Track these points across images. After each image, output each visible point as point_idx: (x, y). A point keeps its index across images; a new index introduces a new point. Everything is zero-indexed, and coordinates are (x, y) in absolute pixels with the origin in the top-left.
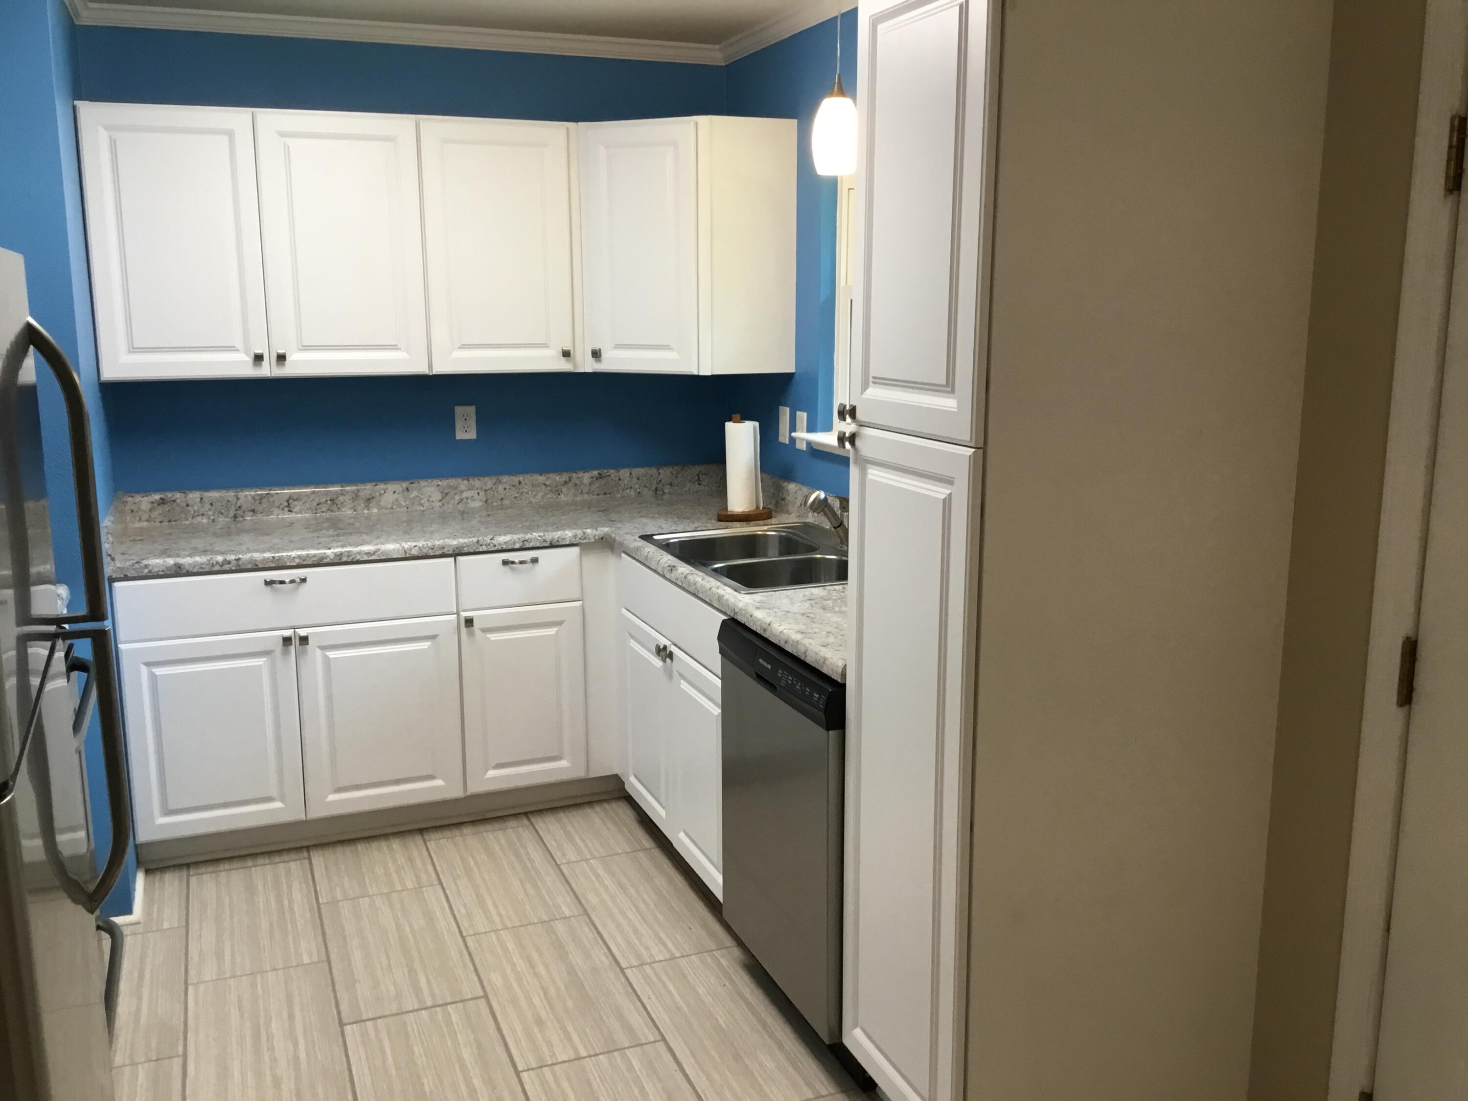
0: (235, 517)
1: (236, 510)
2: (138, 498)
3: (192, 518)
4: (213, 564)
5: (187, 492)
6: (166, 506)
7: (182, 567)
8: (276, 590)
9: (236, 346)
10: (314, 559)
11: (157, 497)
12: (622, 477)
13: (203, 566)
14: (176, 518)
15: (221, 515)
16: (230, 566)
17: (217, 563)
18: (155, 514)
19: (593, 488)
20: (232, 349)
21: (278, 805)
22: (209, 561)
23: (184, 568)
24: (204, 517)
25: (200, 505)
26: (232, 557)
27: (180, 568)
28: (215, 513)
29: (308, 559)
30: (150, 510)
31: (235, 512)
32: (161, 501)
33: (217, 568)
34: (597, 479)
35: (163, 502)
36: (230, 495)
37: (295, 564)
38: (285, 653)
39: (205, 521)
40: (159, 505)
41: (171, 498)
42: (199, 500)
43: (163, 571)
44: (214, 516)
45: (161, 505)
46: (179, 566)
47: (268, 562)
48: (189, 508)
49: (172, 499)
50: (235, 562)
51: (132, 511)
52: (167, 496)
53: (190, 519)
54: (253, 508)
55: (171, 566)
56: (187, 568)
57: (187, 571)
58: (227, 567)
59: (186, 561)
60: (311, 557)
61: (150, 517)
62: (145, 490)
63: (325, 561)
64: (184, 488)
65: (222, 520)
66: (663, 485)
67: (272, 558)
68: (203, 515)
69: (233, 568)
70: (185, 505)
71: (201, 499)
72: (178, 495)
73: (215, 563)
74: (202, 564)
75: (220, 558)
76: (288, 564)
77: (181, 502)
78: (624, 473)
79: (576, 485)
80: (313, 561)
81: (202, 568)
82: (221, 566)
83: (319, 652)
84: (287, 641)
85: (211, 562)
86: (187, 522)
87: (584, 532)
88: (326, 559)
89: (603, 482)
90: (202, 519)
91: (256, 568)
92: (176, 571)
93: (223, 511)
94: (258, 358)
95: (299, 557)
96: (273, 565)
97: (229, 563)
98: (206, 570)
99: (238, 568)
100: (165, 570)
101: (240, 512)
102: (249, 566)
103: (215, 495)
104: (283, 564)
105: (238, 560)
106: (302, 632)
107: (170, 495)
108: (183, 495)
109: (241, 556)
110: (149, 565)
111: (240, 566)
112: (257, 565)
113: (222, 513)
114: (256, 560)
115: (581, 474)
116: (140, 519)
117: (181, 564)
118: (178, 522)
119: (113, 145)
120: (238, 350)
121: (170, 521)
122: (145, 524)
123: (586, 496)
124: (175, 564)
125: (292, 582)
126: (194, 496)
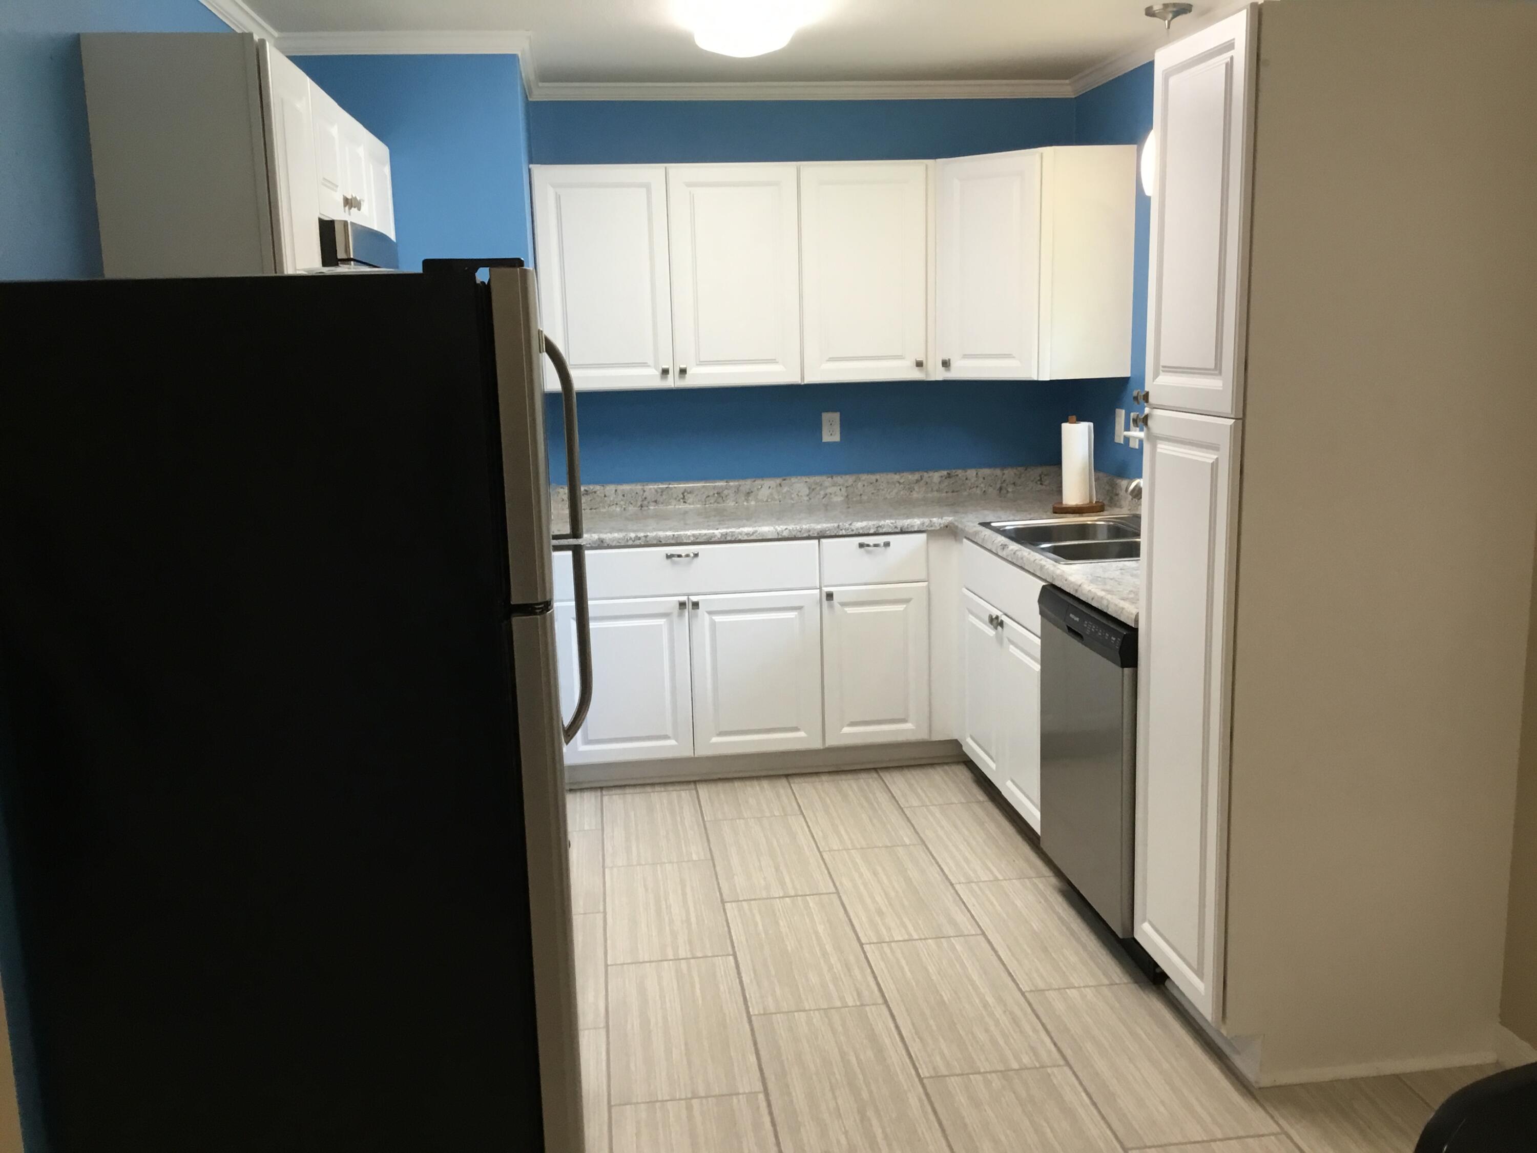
0: (642, 506)
1: (643, 501)
3: (608, 507)
4: (627, 539)
5: (605, 485)
6: (589, 496)
7: (604, 541)
8: (674, 563)
9: (648, 362)
10: (705, 537)
12: (969, 477)
13: (620, 541)
14: (596, 507)
15: (630, 505)
16: (640, 541)
17: (631, 539)
19: (942, 486)
20: (644, 365)
21: (672, 742)
22: (624, 537)
23: (605, 542)
24: (617, 506)
25: (615, 496)
26: (641, 534)
27: (602, 542)
28: (626, 503)
29: (700, 537)
31: (641, 503)
32: (585, 492)
33: (630, 543)
34: (946, 478)
36: (638, 487)
37: (690, 541)
38: (681, 615)
39: (618, 509)
41: (593, 489)
42: (614, 491)
43: (590, 544)
44: (625, 505)
45: (585, 495)
46: (602, 541)
47: (669, 539)
49: (593, 491)
50: (644, 538)
52: (590, 488)
53: (607, 508)
54: (655, 499)
55: (597, 540)
56: (608, 542)
57: (608, 545)
58: (638, 542)
59: (607, 536)
60: (703, 536)
63: (713, 539)
64: (604, 482)
65: (631, 508)
66: (1007, 485)
67: (672, 536)
68: (617, 504)
69: (643, 543)
71: (616, 491)
72: (598, 488)
73: (629, 539)
74: (619, 539)
75: (633, 535)
76: (685, 541)
77: (600, 493)
78: (971, 473)
79: (927, 483)
80: (704, 539)
81: (619, 542)
82: (634, 541)
83: (707, 616)
84: (682, 605)
85: (626, 538)
86: (604, 510)
87: (931, 521)
88: (715, 538)
89: (952, 480)
90: (616, 508)
91: (659, 543)
92: (599, 545)
93: (632, 502)
94: (665, 372)
95: (694, 535)
96: (673, 542)
97: (639, 539)
98: (622, 544)
99: (646, 543)
100: (591, 543)
101: (645, 503)
102: (655, 542)
103: (626, 487)
104: (681, 541)
105: (646, 537)
106: (694, 599)
107: (591, 487)
108: (602, 488)
109: (649, 534)
111: (647, 541)
112: (661, 541)
113: (631, 504)
114: (660, 537)
115: (931, 474)
117: (603, 539)
118: (597, 510)
119: (558, 198)
120: (649, 366)
121: (591, 509)
123: (935, 494)
124: (599, 539)
125: (687, 556)
126: (610, 489)
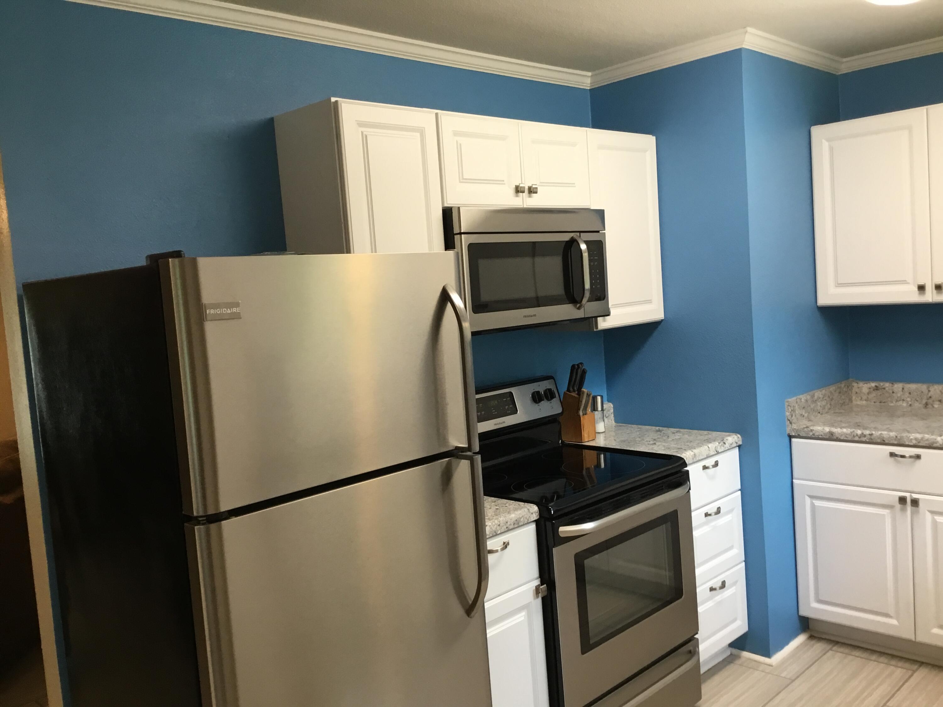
0: (926, 404)
1: (928, 399)
2: (861, 384)
3: (896, 402)
4: (854, 436)
5: (894, 383)
6: (878, 391)
7: (834, 434)
8: (898, 462)
9: (907, 280)
10: (927, 442)
11: (873, 385)
13: (847, 436)
14: (885, 401)
15: (916, 402)
16: (865, 438)
17: (857, 435)
18: (871, 396)
20: (904, 282)
21: (894, 622)
22: (851, 433)
23: (835, 436)
24: (904, 402)
25: (902, 393)
26: (867, 432)
27: (832, 435)
28: (912, 400)
29: (922, 441)
30: (868, 394)
31: (926, 401)
32: (876, 388)
33: (857, 439)
35: (877, 388)
36: (923, 387)
37: (912, 444)
38: (903, 510)
39: (905, 404)
40: (874, 390)
41: (882, 386)
42: (901, 389)
43: (821, 435)
44: (911, 401)
45: (875, 391)
46: (832, 434)
47: (892, 440)
48: (894, 395)
49: (883, 387)
50: (869, 436)
51: (857, 393)
52: (880, 385)
53: (894, 402)
54: (940, 399)
55: (827, 433)
56: (837, 435)
57: (837, 438)
58: (864, 439)
59: (837, 431)
60: (924, 441)
61: (868, 398)
62: (866, 380)
63: (935, 445)
64: (893, 381)
65: (917, 405)
67: (895, 437)
68: (903, 400)
69: (868, 440)
70: (891, 392)
71: (903, 389)
72: (887, 385)
73: (855, 435)
74: (847, 434)
75: (859, 432)
76: (907, 443)
77: (889, 389)
80: (926, 444)
81: (847, 437)
82: (860, 437)
83: (929, 516)
84: (902, 500)
85: (853, 434)
86: (892, 404)
88: (936, 444)
90: (903, 403)
91: (883, 443)
92: (829, 437)
93: (918, 399)
94: (921, 288)
95: (916, 439)
96: (896, 442)
97: (865, 436)
98: (849, 439)
99: (871, 441)
100: (823, 435)
101: (930, 401)
102: (879, 441)
103: (913, 386)
104: (903, 443)
105: (871, 435)
106: (915, 496)
107: (882, 384)
108: (891, 384)
109: (874, 432)
110: (813, 430)
111: (872, 439)
112: (884, 441)
113: (917, 401)
114: (883, 437)
116: (861, 398)
117: (833, 432)
118: (886, 404)
119: (831, 150)
120: (908, 283)
121: (880, 402)
122: (864, 402)
124: (829, 432)
125: (911, 457)
126: (898, 386)
